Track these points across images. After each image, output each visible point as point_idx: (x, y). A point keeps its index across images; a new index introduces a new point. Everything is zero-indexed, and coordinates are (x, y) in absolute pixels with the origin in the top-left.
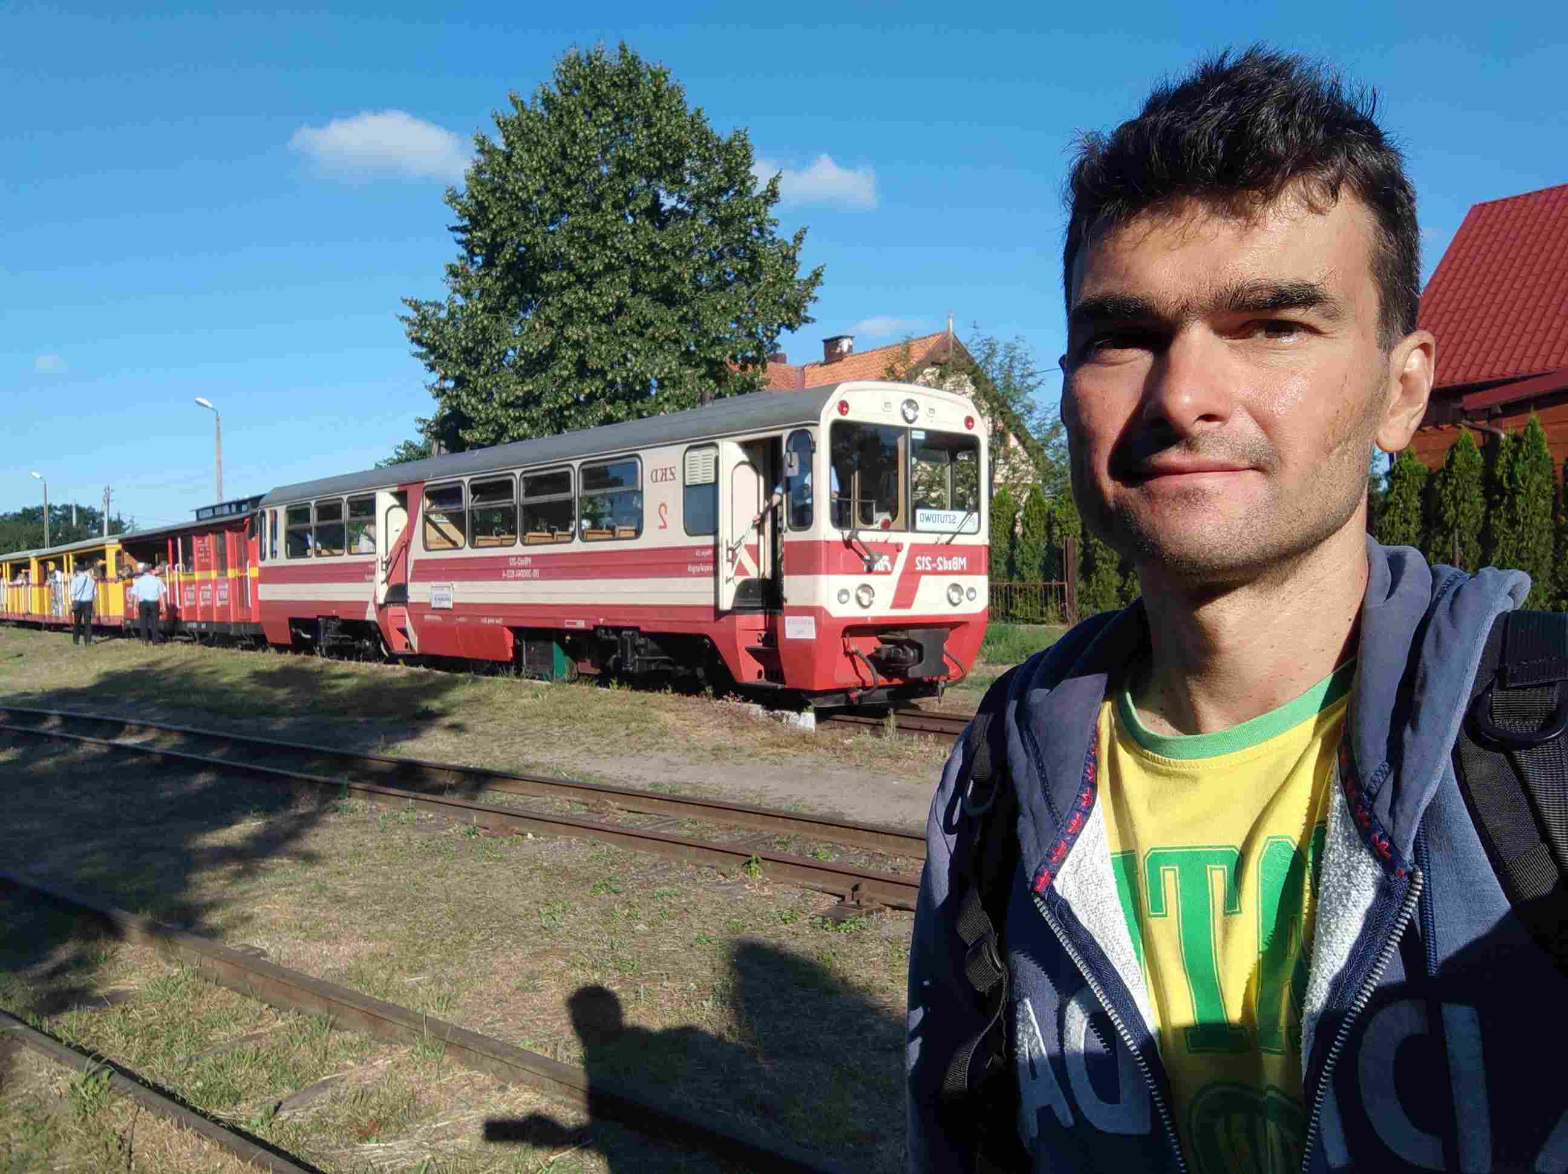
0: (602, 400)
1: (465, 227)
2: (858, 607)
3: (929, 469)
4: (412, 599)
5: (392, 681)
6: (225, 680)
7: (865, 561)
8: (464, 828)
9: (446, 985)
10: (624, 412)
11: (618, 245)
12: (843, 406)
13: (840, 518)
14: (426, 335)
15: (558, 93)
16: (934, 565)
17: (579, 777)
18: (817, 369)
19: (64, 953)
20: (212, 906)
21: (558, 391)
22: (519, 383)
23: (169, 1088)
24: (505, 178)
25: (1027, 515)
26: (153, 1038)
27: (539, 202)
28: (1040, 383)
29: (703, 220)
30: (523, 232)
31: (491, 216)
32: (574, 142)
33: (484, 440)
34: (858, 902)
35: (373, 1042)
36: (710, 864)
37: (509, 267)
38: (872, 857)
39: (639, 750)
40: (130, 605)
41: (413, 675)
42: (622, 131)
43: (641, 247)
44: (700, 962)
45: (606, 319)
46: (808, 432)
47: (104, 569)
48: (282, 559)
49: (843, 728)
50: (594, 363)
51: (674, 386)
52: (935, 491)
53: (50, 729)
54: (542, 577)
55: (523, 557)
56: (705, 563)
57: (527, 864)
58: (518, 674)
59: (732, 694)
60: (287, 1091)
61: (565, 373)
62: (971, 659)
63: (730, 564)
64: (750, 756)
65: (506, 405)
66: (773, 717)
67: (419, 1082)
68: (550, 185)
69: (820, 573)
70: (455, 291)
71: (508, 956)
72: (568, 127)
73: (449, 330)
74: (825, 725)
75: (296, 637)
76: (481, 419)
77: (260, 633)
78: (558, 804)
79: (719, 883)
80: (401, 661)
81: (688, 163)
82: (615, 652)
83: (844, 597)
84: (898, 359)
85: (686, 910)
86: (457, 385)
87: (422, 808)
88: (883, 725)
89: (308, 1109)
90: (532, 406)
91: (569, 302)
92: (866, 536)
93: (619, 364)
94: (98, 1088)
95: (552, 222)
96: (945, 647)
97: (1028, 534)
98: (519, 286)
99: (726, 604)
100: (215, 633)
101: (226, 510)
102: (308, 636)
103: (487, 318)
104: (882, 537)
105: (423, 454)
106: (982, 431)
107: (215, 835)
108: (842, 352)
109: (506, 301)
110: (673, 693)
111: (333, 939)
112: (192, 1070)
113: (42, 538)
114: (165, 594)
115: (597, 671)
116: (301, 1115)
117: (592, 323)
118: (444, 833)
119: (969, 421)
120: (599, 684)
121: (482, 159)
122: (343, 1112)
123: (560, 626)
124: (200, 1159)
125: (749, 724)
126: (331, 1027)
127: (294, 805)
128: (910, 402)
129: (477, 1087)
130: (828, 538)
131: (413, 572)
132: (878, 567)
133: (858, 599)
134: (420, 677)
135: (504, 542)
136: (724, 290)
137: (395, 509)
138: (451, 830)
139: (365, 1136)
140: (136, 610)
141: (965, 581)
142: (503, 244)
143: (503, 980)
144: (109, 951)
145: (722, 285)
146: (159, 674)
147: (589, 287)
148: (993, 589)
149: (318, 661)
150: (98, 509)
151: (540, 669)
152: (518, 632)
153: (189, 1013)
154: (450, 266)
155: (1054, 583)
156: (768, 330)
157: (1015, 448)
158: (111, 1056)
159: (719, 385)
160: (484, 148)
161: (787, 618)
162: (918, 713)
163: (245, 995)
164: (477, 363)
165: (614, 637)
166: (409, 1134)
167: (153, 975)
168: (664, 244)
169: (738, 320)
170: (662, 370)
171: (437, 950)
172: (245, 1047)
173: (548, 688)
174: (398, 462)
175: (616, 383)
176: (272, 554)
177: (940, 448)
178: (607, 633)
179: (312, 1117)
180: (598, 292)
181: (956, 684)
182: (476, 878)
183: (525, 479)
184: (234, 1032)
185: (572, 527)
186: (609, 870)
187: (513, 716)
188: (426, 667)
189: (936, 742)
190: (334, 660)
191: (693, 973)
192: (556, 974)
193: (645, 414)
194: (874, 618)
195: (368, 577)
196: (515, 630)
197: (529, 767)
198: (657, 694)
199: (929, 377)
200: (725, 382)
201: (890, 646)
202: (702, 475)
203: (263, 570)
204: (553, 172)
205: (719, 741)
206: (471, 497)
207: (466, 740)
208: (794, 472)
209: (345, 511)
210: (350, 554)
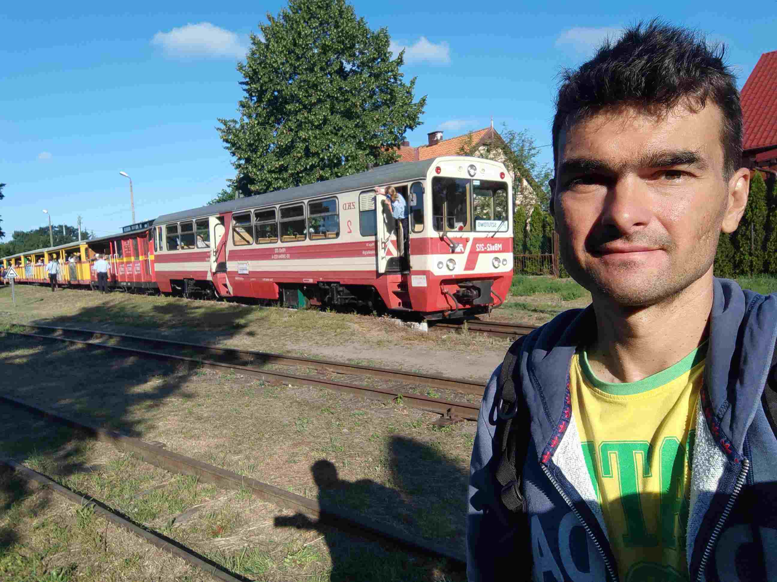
0: (318, 168)
1: (247, 82)
2: (448, 271)
3: (482, 198)
4: (229, 269)
5: (222, 310)
6: (141, 310)
7: (451, 247)
8: (258, 382)
9: (252, 460)
10: (329, 174)
11: (323, 89)
12: (438, 169)
13: (438, 226)
14: (230, 137)
15: (291, 12)
16: (485, 248)
17: (313, 356)
18: (425, 148)
19: (70, 446)
20: (139, 422)
21: (296, 164)
22: (277, 160)
23: (122, 512)
24: (266, 56)
25: (533, 220)
26: (114, 488)
27: (283, 69)
28: (538, 152)
29: (366, 75)
30: (276, 84)
31: (260, 77)
32: (300, 37)
33: (261, 190)
34: (450, 417)
35: (218, 488)
36: (377, 399)
37: (270, 102)
38: (456, 395)
39: (341, 343)
40: (93, 275)
41: (231, 306)
42: (324, 30)
43: (335, 90)
44: (374, 447)
45: (319, 127)
46: (420, 183)
47: (80, 257)
48: (165, 251)
49: (441, 330)
50: (313, 149)
51: (353, 160)
52: (486, 210)
53: (58, 336)
54: (291, 258)
55: (282, 248)
56: (371, 250)
57: (289, 400)
58: (281, 306)
59: (386, 314)
60: (178, 512)
61: (299, 155)
62: (504, 295)
63: (383, 250)
64: (396, 345)
65: (270, 172)
66: (407, 325)
67: (241, 508)
68: (289, 60)
69: (428, 254)
70: (244, 115)
71: (281, 446)
72: (296, 29)
73: (241, 135)
74: (432, 329)
75: (174, 289)
76: (259, 179)
77: (156, 287)
78: (302, 370)
79: (382, 409)
80: (225, 300)
81: (357, 46)
82: (328, 294)
83: (441, 266)
84: (466, 143)
85: (366, 421)
86: (246, 162)
87: (238, 373)
88: (461, 328)
89: (188, 521)
90: (284, 172)
91: (300, 119)
92: (451, 235)
93: (326, 150)
94: (89, 513)
95: (290, 78)
96: (492, 289)
97: (533, 230)
98: (275, 111)
99: (382, 269)
100: (135, 288)
101: (137, 227)
102: (180, 288)
103: (260, 128)
104: (459, 235)
105: (231, 197)
106: (509, 180)
107: (139, 387)
108: (437, 140)
109: (269, 119)
110: (357, 314)
111: (196, 437)
112: (132, 503)
113: (49, 242)
114: (110, 269)
115: (319, 304)
116: (185, 524)
117: (312, 130)
118: (249, 385)
119: (502, 175)
120: (321, 310)
121: (254, 47)
122: (205, 522)
123: (301, 282)
124: (138, 546)
125: (395, 329)
126: (198, 481)
127: (176, 372)
128: (472, 166)
129: (269, 510)
130: (432, 236)
131: (228, 256)
132: (458, 250)
133: (448, 266)
134: (234, 308)
135: (272, 241)
136: (377, 110)
137: (218, 226)
138: (252, 383)
139: (215, 534)
140: (96, 276)
141: (501, 256)
142: (266, 90)
143: (279, 457)
144: (91, 445)
145: (376, 107)
146: (109, 308)
147: (310, 111)
148: (515, 258)
149: (185, 300)
150: (75, 227)
151: (292, 303)
152: (280, 285)
153: (130, 475)
154: (241, 102)
155: (547, 254)
156: (400, 130)
157: (526, 186)
158: (95, 497)
159: (376, 159)
160: (255, 42)
161: (413, 277)
162: (479, 322)
163: (156, 466)
164: (255, 151)
165: (327, 287)
166: (237, 533)
167: (112, 457)
168: (346, 88)
169: (385, 125)
170: (347, 152)
171: (247, 443)
172: (157, 492)
173: (296, 312)
174: (218, 202)
175: (325, 159)
176: (160, 248)
177: (488, 189)
178: (324, 285)
179: (190, 525)
180: (314, 113)
181: (497, 307)
182: (264, 407)
183: (281, 209)
184: (151, 484)
185: (305, 232)
186: (329, 402)
187: (280, 326)
188: (237, 302)
189: (488, 337)
190: (193, 300)
191: (371, 453)
192: (305, 454)
193: (339, 174)
194: (455, 275)
195: (207, 259)
196: (279, 284)
197: (288, 352)
198: (349, 315)
199: (482, 152)
200: (378, 157)
201: (464, 289)
202: (368, 206)
203: (156, 256)
204: (290, 53)
205: (380, 337)
206: (255, 219)
207: (258, 338)
208: (414, 203)
209: (195, 227)
210: (198, 248)
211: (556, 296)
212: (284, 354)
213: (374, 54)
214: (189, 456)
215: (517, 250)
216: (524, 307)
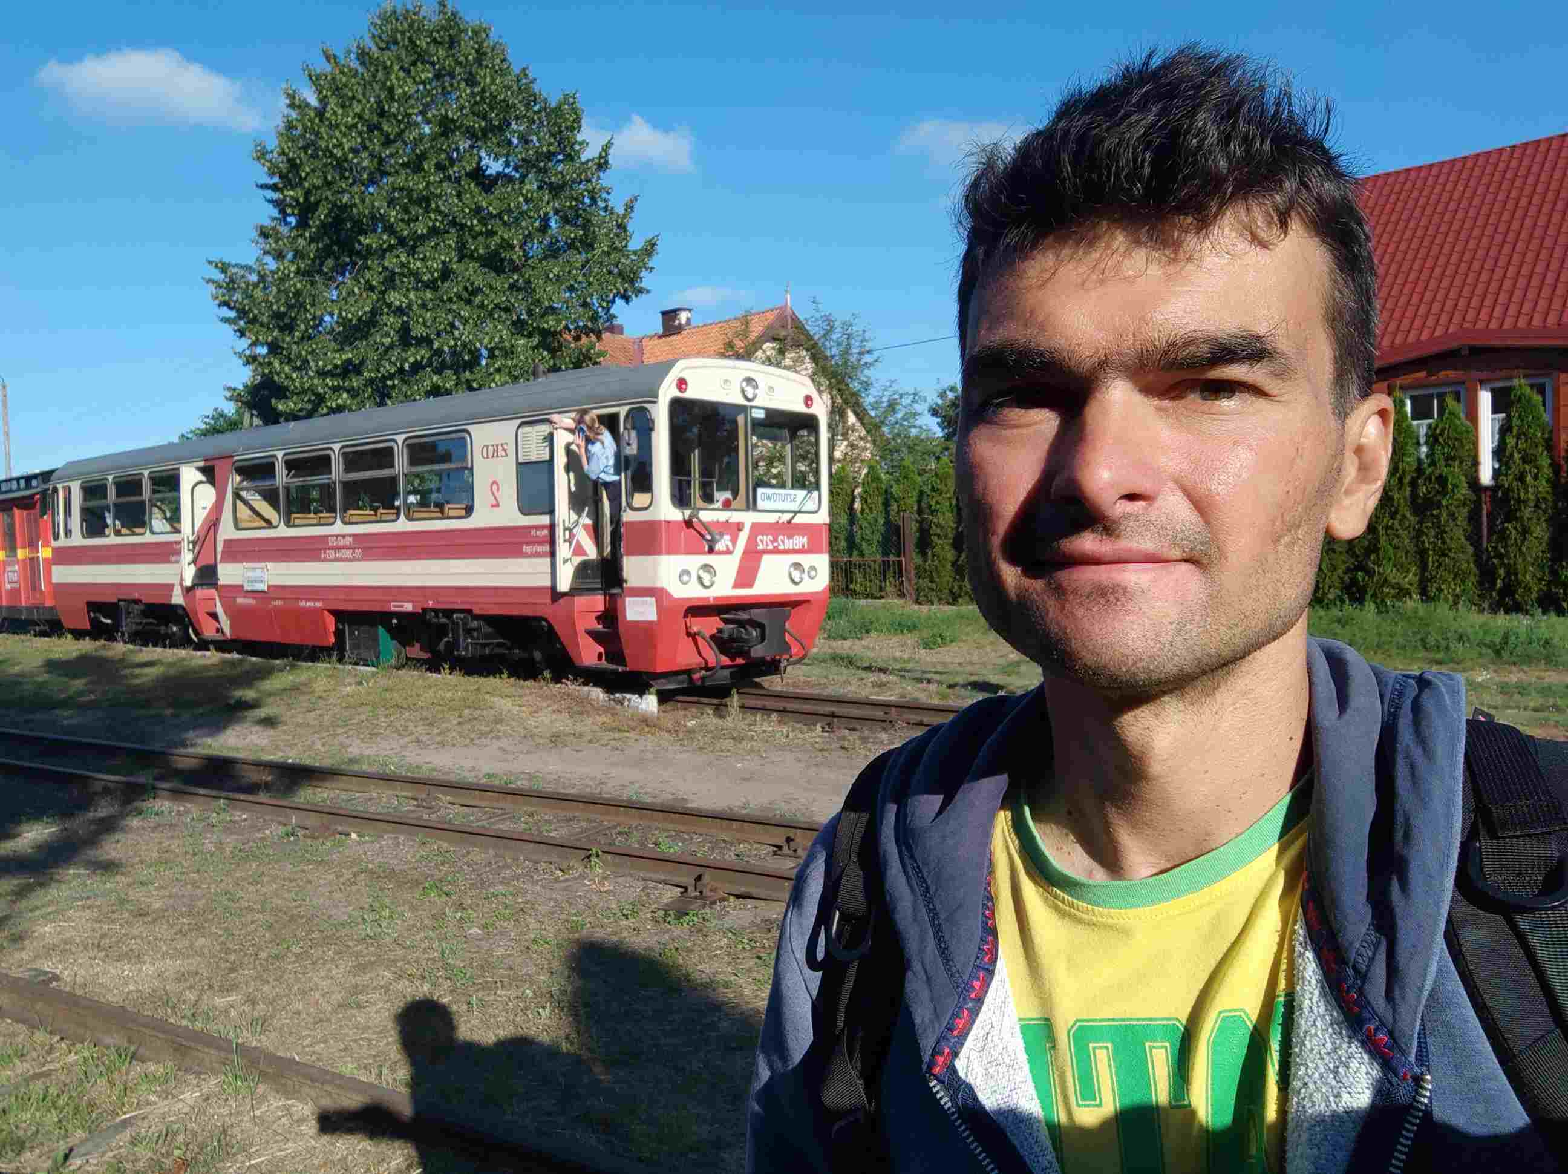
0: (429, 369)
1: (276, 185)
2: (700, 587)
3: (770, 445)
4: (222, 581)
5: (206, 668)
6: (16, 669)
7: (707, 540)
8: (282, 830)
9: (261, 1006)
10: (452, 383)
11: (443, 208)
12: (682, 384)
13: (681, 498)
14: (234, 298)
15: (374, 49)
16: (775, 544)
17: (408, 770)
18: (655, 340)
21: (381, 359)
22: (338, 351)
24: (318, 134)
25: (866, 492)
27: (355, 161)
28: (877, 361)
29: (531, 185)
30: (339, 192)
31: (303, 175)
32: (392, 99)
33: (301, 410)
34: (701, 892)
35: (180, 1073)
36: (546, 859)
37: (324, 228)
38: (715, 844)
39: (472, 740)
41: (224, 662)
42: (444, 88)
43: (467, 211)
44: (536, 965)
45: (431, 285)
46: (646, 409)
48: (77, 539)
49: (685, 709)
50: (418, 331)
51: (505, 356)
52: (776, 467)
54: (365, 558)
55: (344, 536)
56: (541, 543)
57: (351, 867)
58: (340, 660)
59: (571, 677)
60: (80, 1134)
61: (387, 341)
62: (812, 637)
63: (567, 544)
64: (590, 741)
65: (322, 374)
66: (614, 700)
67: (230, 1115)
68: (368, 144)
69: (659, 553)
70: (267, 253)
71: (330, 970)
72: (384, 83)
73: (258, 293)
74: (668, 706)
75: (94, 622)
76: (296, 388)
77: (55, 618)
78: (382, 800)
79: (556, 880)
80: (211, 647)
81: (514, 125)
82: (446, 635)
83: (685, 578)
84: (737, 335)
85: (522, 910)
86: (269, 352)
87: (235, 808)
88: (726, 706)
89: (103, 1154)
90: (352, 375)
91: (391, 266)
92: (707, 516)
93: (447, 333)
95: (371, 181)
96: (787, 625)
97: (867, 510)
98: (336, 248)
99: (564, 585)
101: (14, 485)
102: (109, 621)
103: (301, 281)
104: (723, 516)
105: (234, 425)
106: (821, 409)
108: (680, 325)
109: (322, 264)
110: (509, 677)
111: (134, 957)
115: (425, 656)
116: (95, 1162)
117: (417, 289)
118: (259, 835)
119: (808, 400)
120: (429, 670)
121: (294, 114)
122: (144, 1155)
123: (386, 609)
125: (589, 708)
126: (132, 1058)
127: (92, 809)
128: (749, 380)
129: (295, 1117)
130: (668, 518)
131: (223, 552)
132: (720, 546)
133: (699, 578)
134: (232, 664)
135: (322, 521)
136: (557, 258)
137: (202, 485)
138: (267, 832)
141: (806, 560)
142: (317, 203)
143: (323, 996)
145: (553, 252)
147: (412, 251)
148: (834, 565)
149: (119, 648)
151: (364, 654)
152: (338, 614)
154: (261, 227)
155: (892, 558)
156: (603, 300)
157: (853, 425)
159: (553, 357)
160: (295, 102)
161: (628, 600)
162: (761, 692)
163: (33, 1027)
164: (290, 328)
165: (443, 620)
168: (491, 208)
169: (571, 289)
170: (492, 339)
171: (251, 966)
172: (31, 1087)
173: (374, 675)
174: (205, 433)
175: (443, 351)
176: (66, 533)
177: (780, 426)
178: (437, 616)
179: (108, 1163)
180: (421, 256)
181: (799, 661)
182: (294, 884)
183: (344, 454)
184: (19, 1071)
185: (397, 503)
186: (440, 871)
187: (335, 705)
188: (239, 653)
189: (779, 722)
190: (138, 647)
191: (530, 979)
192: (382, 987)
193: (475, 385)
194: (716, 598)
195: (173, 558)
196: (335, 613)
197: (352, 761)
198: (491, 678)
199: (768, 353)
200: (559, 353)
201: (732, 626)
202: (536, 452)
203: (57, 551)
204: (371, 129)
205: (558, 727)
206: (285, 472)
207: (285, 732)
208: (632, 450)
209: (147, 487)
210: (153, 533)
211: (910, 639)
212: (343, 767)
213: (550, 144)
214: (114, 1000)
215: (835, 548)
216: (849, 661)
